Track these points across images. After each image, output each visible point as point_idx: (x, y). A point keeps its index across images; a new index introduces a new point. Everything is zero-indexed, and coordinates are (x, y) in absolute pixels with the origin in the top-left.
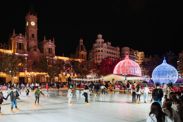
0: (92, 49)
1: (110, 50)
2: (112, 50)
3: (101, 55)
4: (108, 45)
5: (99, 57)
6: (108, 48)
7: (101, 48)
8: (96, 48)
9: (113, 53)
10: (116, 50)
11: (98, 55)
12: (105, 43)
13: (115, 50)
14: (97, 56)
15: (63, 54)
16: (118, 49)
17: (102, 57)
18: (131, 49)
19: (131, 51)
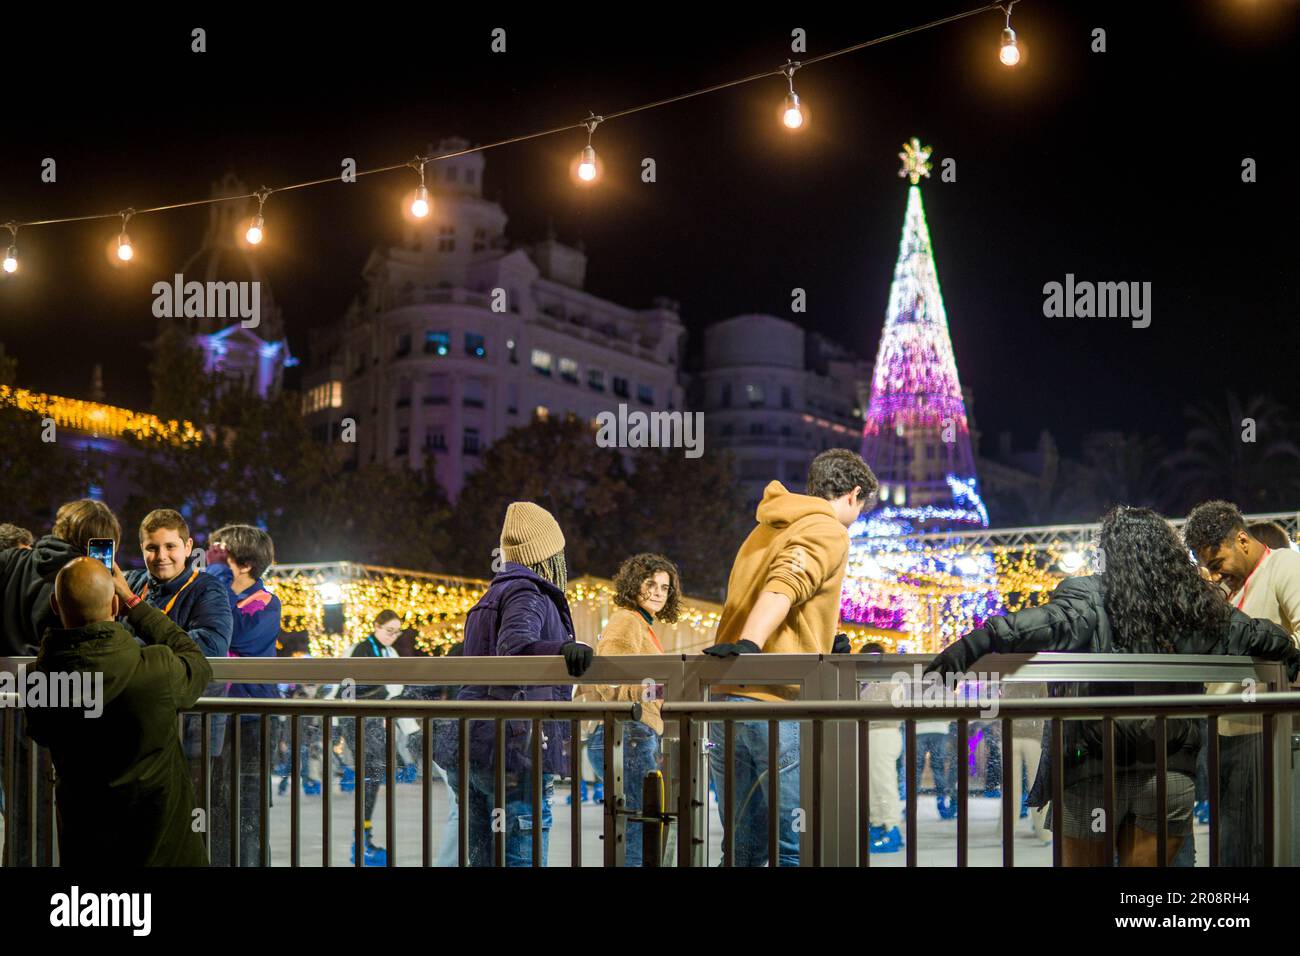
0: (355, 309)
1: (576, 335)
2: (592, 340)
3: (461, 391)
4: (545, 274)
5: (436, 415)
6: (547, 311)
7: (470, 302)
8: (409, 302)
9: (607, 382)
10: (648, 343)
11: (419, 391)
12: (520, 257)
13: (636, 348)
14: (404, 403)
15: (98, 372)
16: (671, 329)
17: (473, 418)
18: (825, 347)
19: (822, 372)
